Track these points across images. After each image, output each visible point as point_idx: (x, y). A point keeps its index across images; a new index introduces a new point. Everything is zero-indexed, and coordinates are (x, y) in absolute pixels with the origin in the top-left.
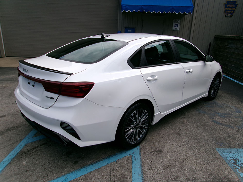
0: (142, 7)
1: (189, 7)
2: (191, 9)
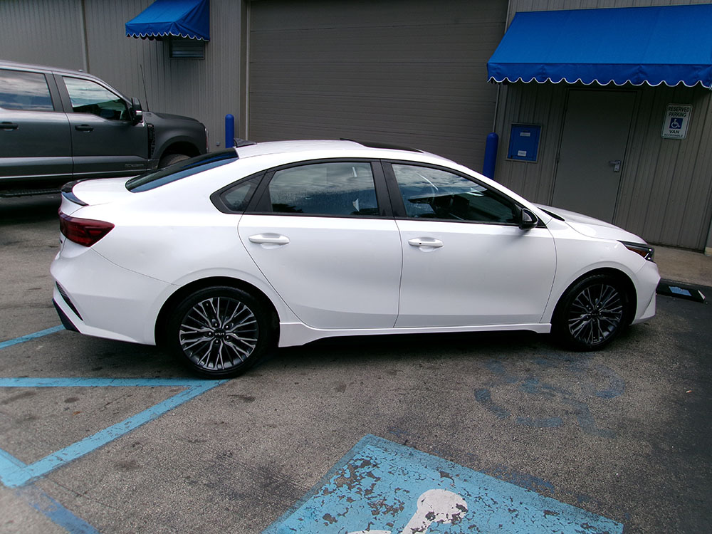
0: (545, 69)
1: (696, 66)
2: (702, 73)
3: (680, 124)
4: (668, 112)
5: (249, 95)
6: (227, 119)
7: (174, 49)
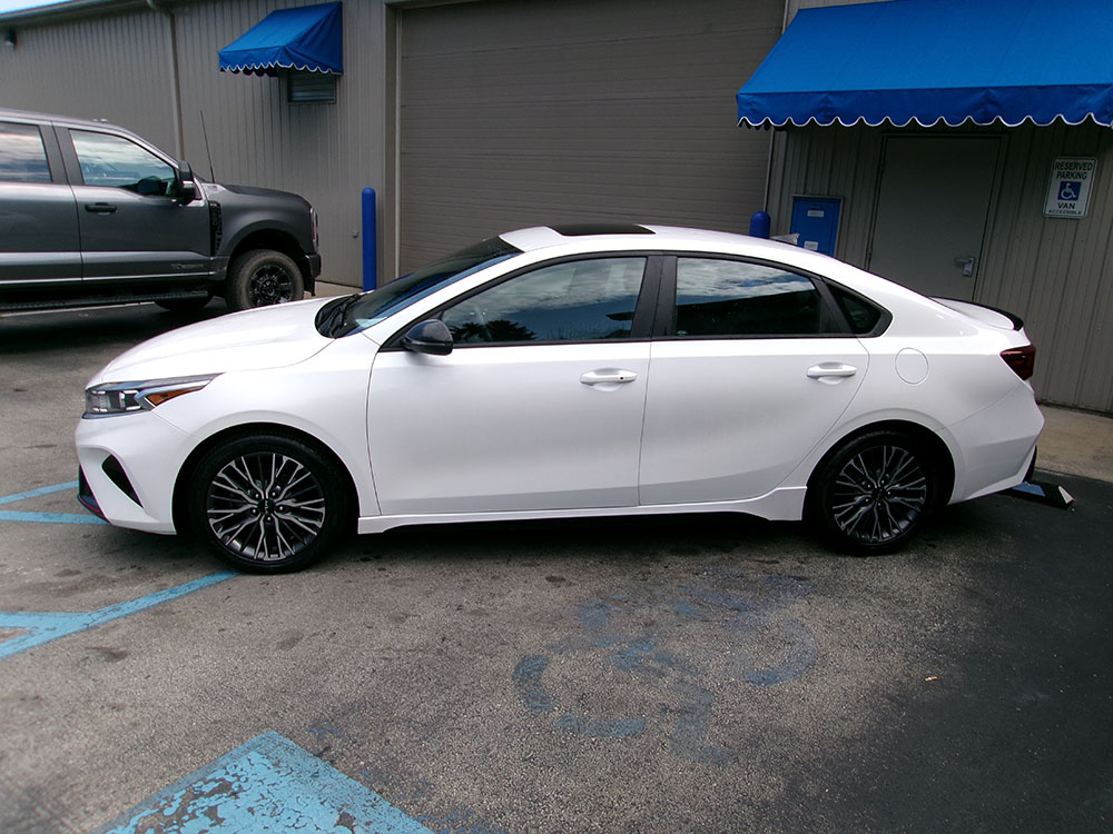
0: (829, 102)
1: (1085, 88)
2: (1095, 100)
3: (1077, 193)
4: (1055, 172)
5: (401, 157)
6: (364, 195)
7: (294, 88)
